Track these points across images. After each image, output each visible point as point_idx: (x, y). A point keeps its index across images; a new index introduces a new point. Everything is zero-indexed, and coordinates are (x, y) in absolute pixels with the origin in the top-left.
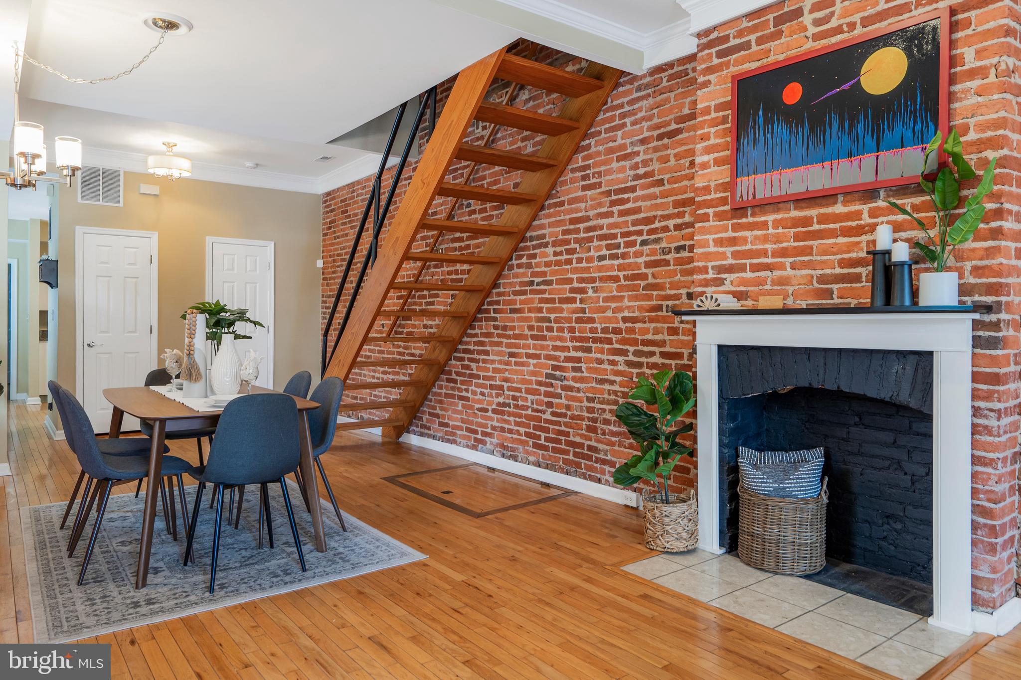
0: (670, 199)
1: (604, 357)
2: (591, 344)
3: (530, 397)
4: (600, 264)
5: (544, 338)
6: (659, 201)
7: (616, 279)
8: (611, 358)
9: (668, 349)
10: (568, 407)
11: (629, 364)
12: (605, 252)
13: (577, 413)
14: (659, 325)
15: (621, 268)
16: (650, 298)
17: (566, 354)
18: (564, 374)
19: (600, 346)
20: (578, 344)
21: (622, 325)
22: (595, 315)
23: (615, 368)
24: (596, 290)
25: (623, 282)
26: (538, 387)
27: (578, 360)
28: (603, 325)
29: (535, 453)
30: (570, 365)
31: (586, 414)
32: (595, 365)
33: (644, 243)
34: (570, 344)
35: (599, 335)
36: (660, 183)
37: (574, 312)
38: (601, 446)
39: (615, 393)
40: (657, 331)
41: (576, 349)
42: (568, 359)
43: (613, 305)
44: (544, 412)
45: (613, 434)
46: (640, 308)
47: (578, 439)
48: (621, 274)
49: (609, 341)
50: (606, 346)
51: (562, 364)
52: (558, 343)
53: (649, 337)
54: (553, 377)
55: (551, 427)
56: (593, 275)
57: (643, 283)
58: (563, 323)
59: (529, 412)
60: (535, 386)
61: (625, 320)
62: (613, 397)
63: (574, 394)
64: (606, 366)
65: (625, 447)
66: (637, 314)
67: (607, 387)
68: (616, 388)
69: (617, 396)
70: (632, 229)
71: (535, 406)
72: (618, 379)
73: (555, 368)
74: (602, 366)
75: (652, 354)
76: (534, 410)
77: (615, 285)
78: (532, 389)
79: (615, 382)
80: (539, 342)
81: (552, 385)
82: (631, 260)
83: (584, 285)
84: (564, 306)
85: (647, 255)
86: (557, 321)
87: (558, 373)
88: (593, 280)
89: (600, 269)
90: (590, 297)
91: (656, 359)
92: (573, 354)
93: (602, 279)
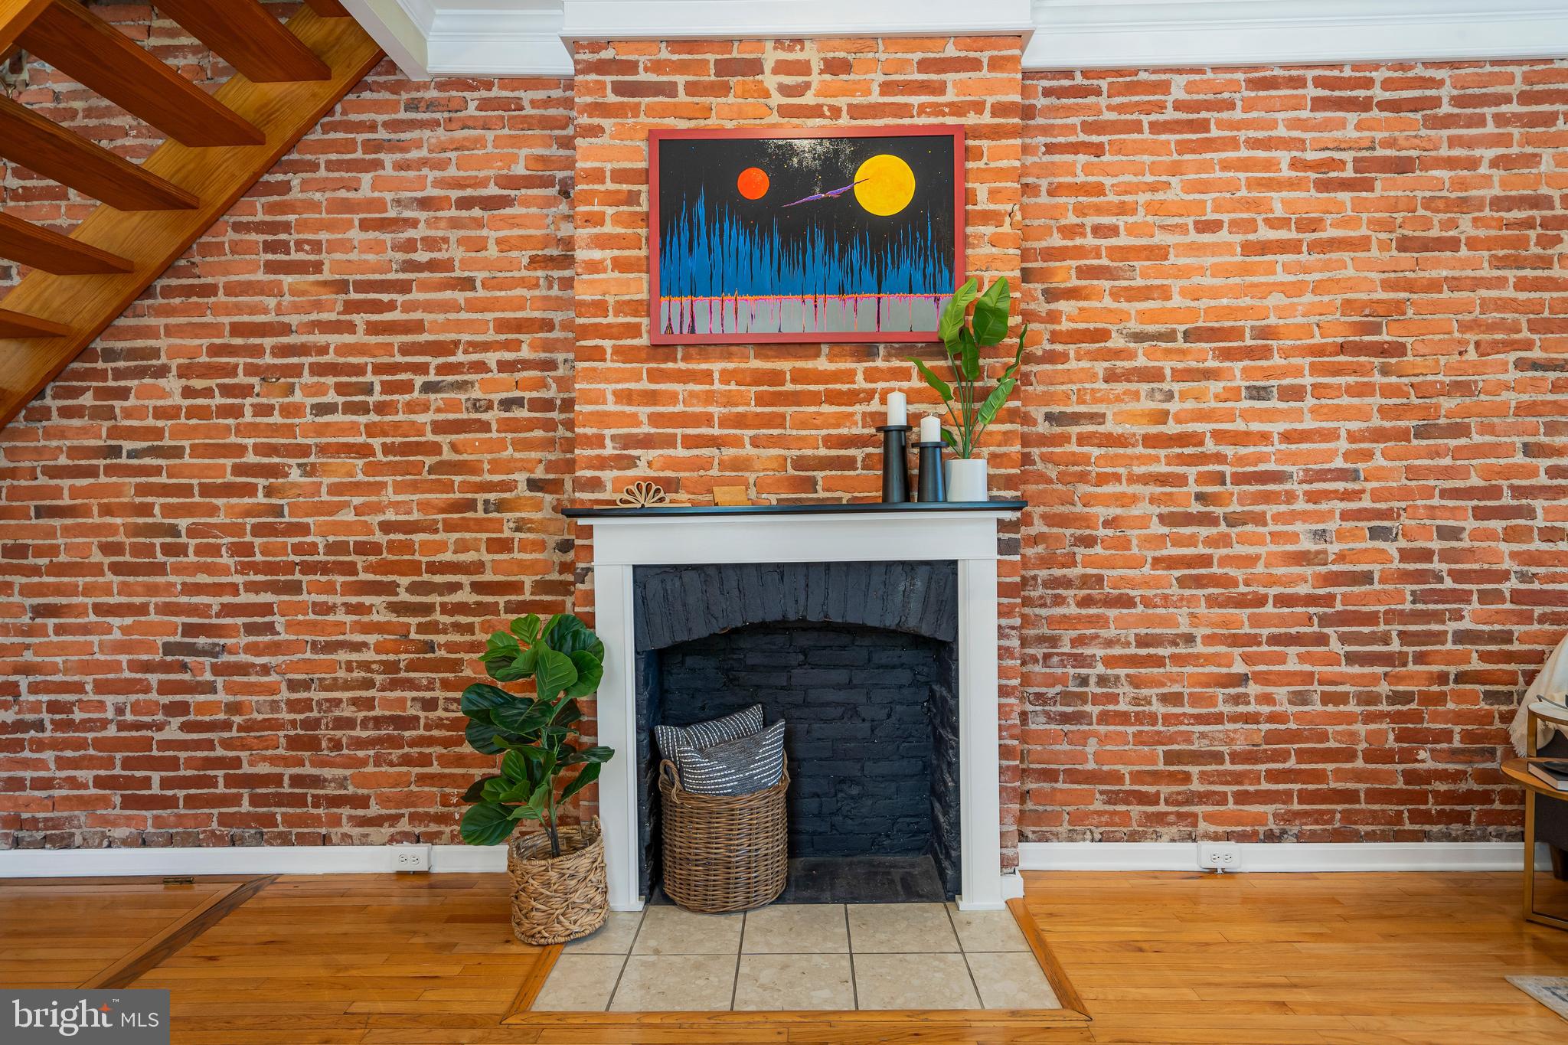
0: (489, 316)
1: (338, 599)
2: (297, 576)
3: (110, 700)
4: (319, 419)
5: (160, 569)
6: (464, 315)
7: (365, 451)
8: (353, 600)
9: (488, 577)
10: (234, 708)
11: (398, 608)
12: (332, 397)
13: (260, 717)
14: (467, 535)
15: (371, 430)
16: (448, 487)
17: (227, 599)
18: (222, 641)
19: (324, 579)
20: (261, 578)
21: (379, 537)
22: (309, 520)
23: (365, 619)
24: (309, 470)
25: (380, 456)
26: (139, 676)
27: (267, 609)
28: (331, 539)
29: (128, 818)
30: (240, 621)
31: (285, 715)
32: (312, 616)
33: (428, 387)
34: (239, 579)
35: (322, 558)
36: (468, 284)
37: (249, 512)
38: (327, 773)
39: (365, 666)
40: (462, 547)
41: (251, 587)
42: (228, 610)
43: (357, 500)
44: (160, 727)
45: (360, 744)
46: (423, 506)
47: (264, 769)
48: (376, 442)
49: (350, 569)
50: (340, 579)
51: (214, 621)
52: (203, 578)
53: (448, 556)
54: (192, 650)
55: (183, 755)
56: (300, 440)
57: (429, 461)
58: (216, 537)
59: (112, 731)
60: (127, 674)
61: (386, 527)
62: (358, 674)
63: (253, 679)
64: (341, 616)
65: (391, 764)
66: (416, 516)
67: (343, 656)
68: (369, 655)
69: (369, 670)
70: (399, 359)
71: (129, 717)
72: (372, 639)
73: (189, 630)
74: (330, 618)
75: (456, 587)
76: (122, 726)
77: (360, 462)
78: (120, 680)
79: (365, 645)
80: (140, 579)
81: (184, 667)
82: (400, 417)
83: (276, 460)
84: (220, 502)
85: (438, 410)
86: (192, 532)
87: (202, 641)
88: (303, 451)
89: (321, 430)
90: (294, 485)
91: (465, 596)
92: (245, 598)
93: (323, 450)
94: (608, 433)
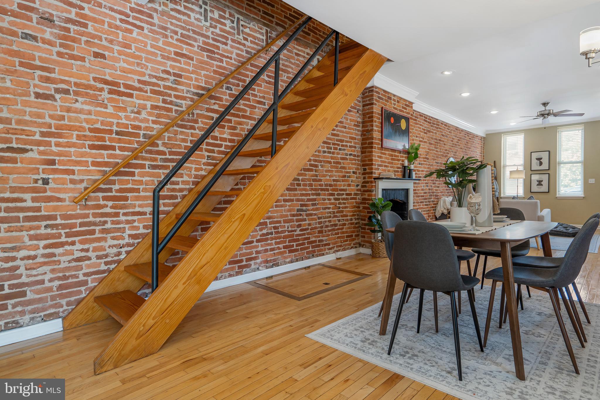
0: (349, 135)
1: (326, 197)
2: (320, 192)
3: (286, 225)
4: (324, 154)
5: (295, 190)
6: (345, 134)
7: (330, 162)
8: (329, 197)
9: (348, 192)
10: (309, 225)
11: (336, 199)
12: (326, 149)
13: (314, 226)
14: (345, 183)
15: (332, 158)
16: (342, 172)
17: (308, 197)
18: (308, 208)
19: (324, 192)
20: (314, 192)
21: (332, 183)
22: (322, 178)
23: (330, 202)
24: (322, 166)
25: (333, 164)
26: (292, 218)
27: (315, 200)
28: (325, 183)
29: (290, 256)
30: (311, 203)
31: (318, 226)
32: (322, 201)
33: (340, 149)
34: (310, 192)
35: (324, 187)
36: (345, 127)
37: (312, 176)
38: (324, 238)
39: (330, 212)
40: (344, 185)
41: (313, 194)
42: (309, 200)
43: (329, 174)
44: (295, 231)
45: (329, 231)
46: (339, 176)
47: (314, 239)
48: (332, 161)
49: (328, 190)
50: (327, 192)
51: (306, 203)
52: (304, 192)
53: (342, 188)
54: (302, 210)
55: (300, 237)
56: (320, 159)
57: (340, 166)
58: (306, 182)
59: (287, 233)
60: (290, 218)
61: (334, 180)
62: (329, 215)
63: (313, 217)
64: (327, 201)
65: (334, 235)
66: (338, 178)
67: (327, 210)
68: (331, 210)
69: (331, 214)
70: (336, 142)
71: (290, 229)
72: (331, 206)
73: (302, 205)
74: (325, 202)
75: (343, 194)
76: (289, 232)
77: (329, 165)
78: (288, 219)
79: (330, 208)
80: (293, 192)
81: (301, 215)
82: (335, 155)
83: (317, 163)
84: (307, 173)
85: (341, 155)
86: (302, 180)
87: (304, 208)
88: (320, 161)
89: (324, 157)
90: (320, 170)
91: (344, 196)
92: (311, 197)
93: (324, 161)
94: (377, 163)
